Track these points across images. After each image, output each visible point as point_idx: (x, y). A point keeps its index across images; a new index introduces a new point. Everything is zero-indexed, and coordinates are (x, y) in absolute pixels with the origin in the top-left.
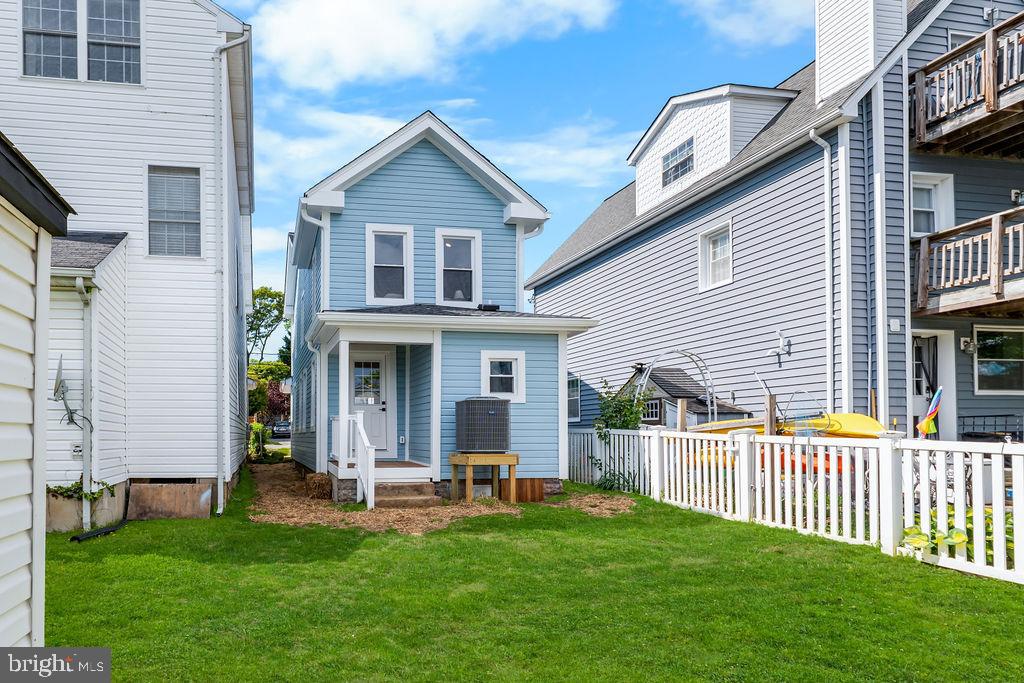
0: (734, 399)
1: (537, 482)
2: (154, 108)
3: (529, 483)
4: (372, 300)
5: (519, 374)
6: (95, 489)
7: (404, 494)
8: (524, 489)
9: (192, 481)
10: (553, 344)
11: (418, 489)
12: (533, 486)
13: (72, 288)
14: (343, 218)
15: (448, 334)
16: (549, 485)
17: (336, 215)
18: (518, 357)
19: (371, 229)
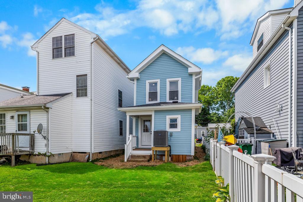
0: (270, 128)
1: (184, 156)
2: (78, 61)
3: (181, 156)
4: (148, 102)
5: (179, 122)
6: (49, 154)
7: (140, 158)
8: (180, 158)
9: (86, 153)
10: (190, 112)
11: (144, 157)
12: (183, 157)
13: (41, 109)
14: (141, 80)
15: (156, 111)
16: (188, 157)
17: (138, 79)
18: (178, 117)
19: (148, 82)
